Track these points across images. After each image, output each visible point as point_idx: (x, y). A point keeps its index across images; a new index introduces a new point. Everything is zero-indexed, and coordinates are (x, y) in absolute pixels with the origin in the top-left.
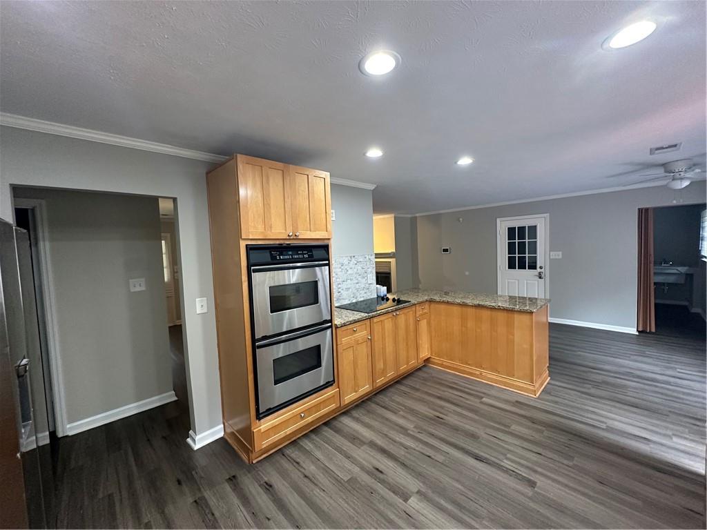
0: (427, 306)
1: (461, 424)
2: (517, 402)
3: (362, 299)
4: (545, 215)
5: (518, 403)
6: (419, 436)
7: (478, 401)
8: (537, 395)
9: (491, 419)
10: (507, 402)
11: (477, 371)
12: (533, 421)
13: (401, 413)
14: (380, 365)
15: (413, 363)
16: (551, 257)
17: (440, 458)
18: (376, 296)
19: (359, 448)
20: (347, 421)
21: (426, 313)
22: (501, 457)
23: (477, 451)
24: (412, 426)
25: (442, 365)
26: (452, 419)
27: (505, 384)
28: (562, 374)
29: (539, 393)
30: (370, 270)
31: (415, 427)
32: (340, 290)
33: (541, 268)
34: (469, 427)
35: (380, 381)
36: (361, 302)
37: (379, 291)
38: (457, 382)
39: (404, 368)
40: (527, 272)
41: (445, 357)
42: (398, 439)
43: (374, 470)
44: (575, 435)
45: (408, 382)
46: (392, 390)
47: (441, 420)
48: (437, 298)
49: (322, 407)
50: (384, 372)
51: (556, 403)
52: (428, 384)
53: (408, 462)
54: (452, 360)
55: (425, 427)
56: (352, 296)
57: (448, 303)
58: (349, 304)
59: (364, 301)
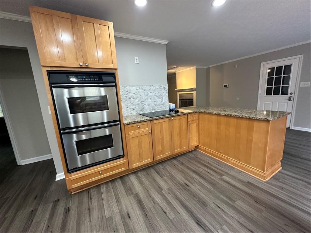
0: (197, 115)
1: (199, 192)
2: (248, 182)
3: (159, 110)
4: (300, 56)
5: (249, 184)
6: (167, 196)
7: (219, 177)
8: (267, 180)
9: (223, 192)
10: (240, 181)
11: (225, 157)
12: (257, 200)
13: (165, 178)
14: (159, 148)
15: (184, 148)
16: (301, 86)
17: (172, 216)
18: (168, 109)
19: (128, 197)
20: (133, 178)
21: (196, 120)
22: (217, 226)
23: (200, 216)
24: (166, 188)
25: (204, 151)
26: (195, 188)
27: (243, 168)
28: (294, 166)
29: (268, 179)
30: (164, 94)
31: (168, 189)
32: (143, 105)
33: (291, 94)
34: (203, 195)
35: (159, 157)
36: (158, 112)
37: (170, 106)
38: (210, 162)
39: (177, 151)
40: (280, 97)
41: (207, 147)
42: (153, 195)
43: (127, 214)
44: (293, 221)
45: (180, 159)
46: (169, 162)
47: (187, 187)
48: (203, 111)
49: (115, 169)
50: (162, 152)
51: (282, 188)
52: (192, 161)
53: (149, 214)
54: (210, 149)
55: (174, 190)
56: (152, 108)
57: (209, 113)
58: (150, 113)
59: (160, 112)
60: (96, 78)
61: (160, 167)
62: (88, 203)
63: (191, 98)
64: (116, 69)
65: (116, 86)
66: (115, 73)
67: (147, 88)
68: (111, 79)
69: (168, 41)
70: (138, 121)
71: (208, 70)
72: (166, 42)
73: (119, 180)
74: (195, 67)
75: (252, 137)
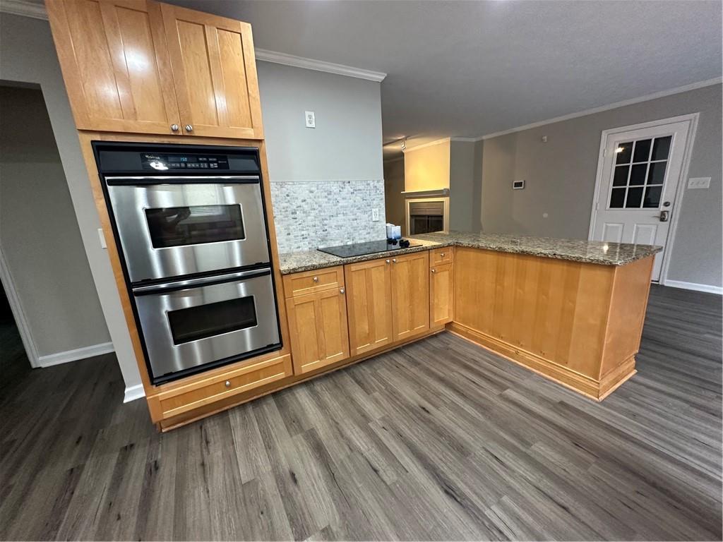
0: (450, 252)
1: (453, 425)
2: (562, 403)
3: (363, 241)
4: (692, 116)
5: (562, 407)
6: (381, 434)
7: (496, 391)
8: (602, 398)
9: (504, 426)
10: (543, 400)
11: (513, 348)
12: (577, 441)
13: (377, 394)
14: (363, 327)
15: (421, 329)
16: (689, 187)
17: (389, 476)
18: (385, 238)
19: (291, 436)
21: (448, 263)
22: (491, 498)
23: (453, 477)
24: (378, 417)
25: (465, 334)
26: (442, 416)
27: (551, 372)
28: (663, 368)
29: (606, 395)
30: (375, 202)
31: (383, 419)
33: (666, 204)
34: (462, 432)
35: (362, 349)
36: (361, 244)
37: (389, 232)
38: (477, 359)
39: (404, 334)
40: (642, 212)
41: (471, 324)
42: (349, 433)
43: (288, 475)
44: (654, 485)
45: (412, 352)
47: (426, 414)
48: (465, 242)
49: (261, 375)
50: (370, 337)
51: (634, 416)
52: (437, 358)
53: (340, 473)
55: (398, 422)
56: (346, 236)
57: (479, 249)
58: (342, 247)
59: (365, 244)
60: (213, 162)
61: (365, 370)
62: (202, 451)
63: (439, 214)
64: (260, 141)
65: (260, 181)
66: (258, 150)
67: (335, 188)
68: (248, 164)
69: (386, 75)
70: (314, 266)
71: (479, 146)
72: (380, 77)
73: (271, 401)
74: (448, 140)
75: (574, 302)
